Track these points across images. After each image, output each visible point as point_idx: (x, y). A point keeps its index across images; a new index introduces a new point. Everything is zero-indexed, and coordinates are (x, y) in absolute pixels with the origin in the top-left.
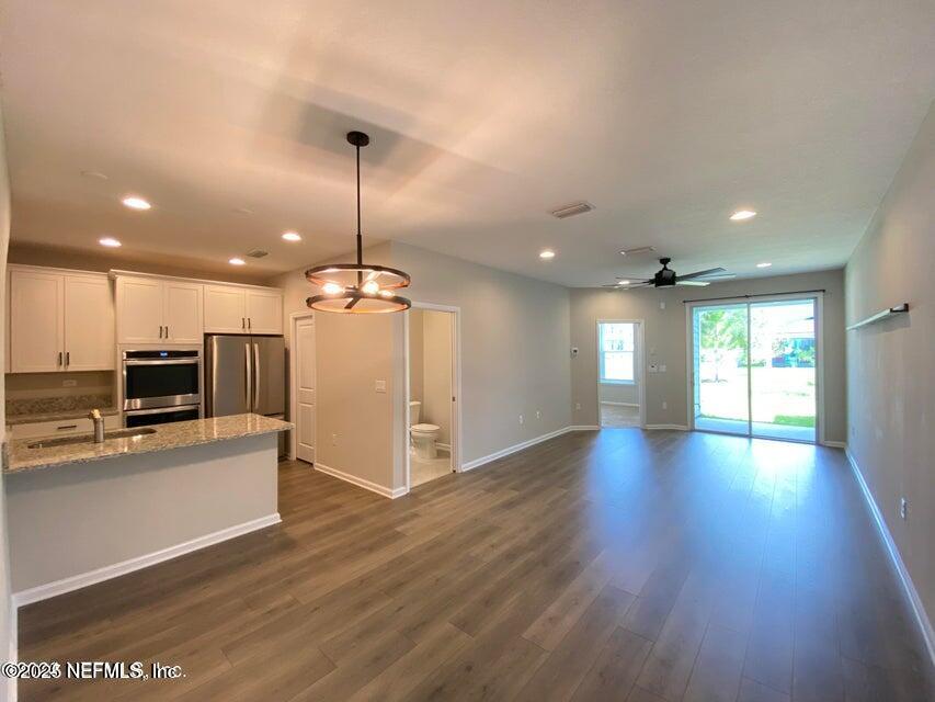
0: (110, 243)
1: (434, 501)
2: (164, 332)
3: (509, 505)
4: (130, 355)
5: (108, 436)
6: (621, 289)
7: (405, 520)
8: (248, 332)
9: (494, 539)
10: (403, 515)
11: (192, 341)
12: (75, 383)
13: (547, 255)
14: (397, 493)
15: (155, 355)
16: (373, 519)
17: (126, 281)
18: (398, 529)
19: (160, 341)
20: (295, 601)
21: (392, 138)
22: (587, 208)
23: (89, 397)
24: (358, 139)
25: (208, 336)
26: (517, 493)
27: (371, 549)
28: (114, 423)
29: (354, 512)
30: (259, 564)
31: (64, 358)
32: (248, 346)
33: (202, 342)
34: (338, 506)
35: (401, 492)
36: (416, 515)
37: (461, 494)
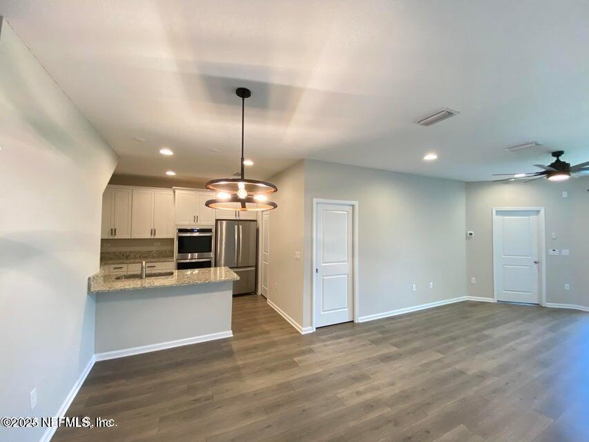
0: (170, 173)
1: (328, 343)
2: (196, 219)
3: (386, 359)
4: (181, 231)
5: (147, 276)
6: (518, 181)
7: (303, 353)
8: (238, 219)
9: (361, 387)
10: (303, 348)
11: (210, 224)
12: (159, 244)
13: (431, 157)
14: (305, 331)
15: (192, 231)
16: (283, 347)
17: (181, 193)
18: (296, 359)
19: (194, 223)
20: (212, 397)
21: (264, 87)
22: (450, 114)
23: (165, 251)
24: (243, 93)
25: (217, 220)
26: (395, 349)
27: (272, 370)
28: (170, 266)
29: (276, 339)
30: (207, 363)
31: (153, 232)
32: (236, 226)
33: (214, 224)
34: (268, 332)
35: (309, 330)
36: (311, 351)
37: (351, 341)
